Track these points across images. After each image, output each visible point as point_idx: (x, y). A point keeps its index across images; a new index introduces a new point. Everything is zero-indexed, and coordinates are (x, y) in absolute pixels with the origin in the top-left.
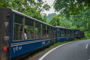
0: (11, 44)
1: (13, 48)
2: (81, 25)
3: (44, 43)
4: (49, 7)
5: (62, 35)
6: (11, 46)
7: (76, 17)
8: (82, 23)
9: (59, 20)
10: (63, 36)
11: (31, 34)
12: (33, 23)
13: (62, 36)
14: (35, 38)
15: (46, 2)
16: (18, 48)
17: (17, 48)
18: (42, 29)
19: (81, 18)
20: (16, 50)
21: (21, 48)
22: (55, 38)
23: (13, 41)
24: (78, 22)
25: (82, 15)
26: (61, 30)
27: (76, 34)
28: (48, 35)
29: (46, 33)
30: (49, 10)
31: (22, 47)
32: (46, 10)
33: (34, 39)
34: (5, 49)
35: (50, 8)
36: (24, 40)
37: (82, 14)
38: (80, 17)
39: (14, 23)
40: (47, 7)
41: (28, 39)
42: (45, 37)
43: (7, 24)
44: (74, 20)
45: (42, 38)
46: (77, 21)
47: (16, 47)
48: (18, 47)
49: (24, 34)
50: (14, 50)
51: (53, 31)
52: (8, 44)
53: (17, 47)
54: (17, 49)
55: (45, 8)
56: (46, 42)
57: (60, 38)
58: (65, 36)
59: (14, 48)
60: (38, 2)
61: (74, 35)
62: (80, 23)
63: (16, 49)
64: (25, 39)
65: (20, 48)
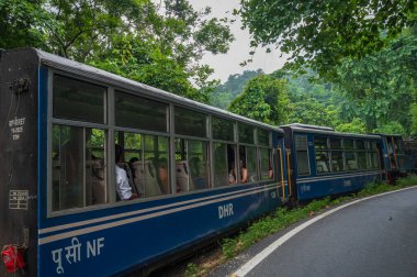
0: (40, 232)
1: (54, 252)
2: (382, 115)
3: (226, 211)
4: (227, 35)
5: (323, 164)
6: (40, 242)
7: (358, 77)
8: (387, 103)
9: (277, 92)
10: (326, 169)
11: (154, 171)
12: (164, 116)
13: (323, 173)
14: (178, 191)
15: (208, 11)
16: (84, 249)
17: (74, 247)
18: (212, 140)
19: (380, 82)
20: (71, 258)
21: (99, 246)
22: (284, 183)
23: (50, 213)
24: (368, 100)
25: (387, 66)
26: (316, 144)
27: (386, 156)
28: (245, 172)
29: (238, 162)
30: (224, 51)
31: (102, 239)
32: (214, 49)
33: (169, 196)
34: (8, 259)
35: (231, 40)
36: (113, 204)
37: (384, 63)
38: (378, 76)
39: (50, 119)
40: (215, 38)
41: (139, 196)
42: (231, 179)
43: (17, 126)
44: (349, 92)
45: (213, 189)
46: (364, 95)
47: (67, 242)
48: (79, 245)
49: (115, 175)
50: (59, 260)
51: (270, 150)
52: (26, 231)
53: (75, 243)
54: (74, 252)
55: (207, 39)
56: (240, 204)
57: (314, 180)
58: (334, 169)
59: (59, 251)
60: (172, 15)
61: (376, 165)
62: (379, 104)
63: (68, 256)
64: (118, 198)
65: (94, 249)
